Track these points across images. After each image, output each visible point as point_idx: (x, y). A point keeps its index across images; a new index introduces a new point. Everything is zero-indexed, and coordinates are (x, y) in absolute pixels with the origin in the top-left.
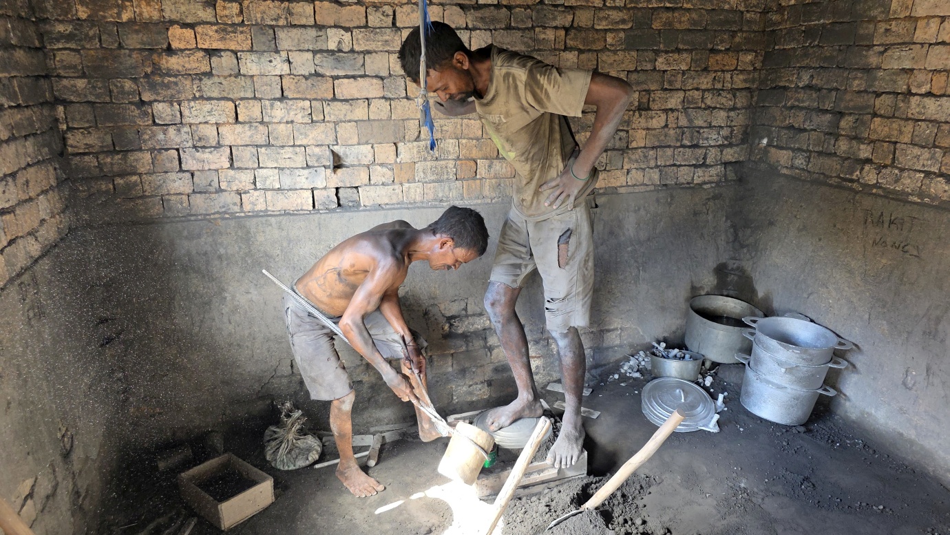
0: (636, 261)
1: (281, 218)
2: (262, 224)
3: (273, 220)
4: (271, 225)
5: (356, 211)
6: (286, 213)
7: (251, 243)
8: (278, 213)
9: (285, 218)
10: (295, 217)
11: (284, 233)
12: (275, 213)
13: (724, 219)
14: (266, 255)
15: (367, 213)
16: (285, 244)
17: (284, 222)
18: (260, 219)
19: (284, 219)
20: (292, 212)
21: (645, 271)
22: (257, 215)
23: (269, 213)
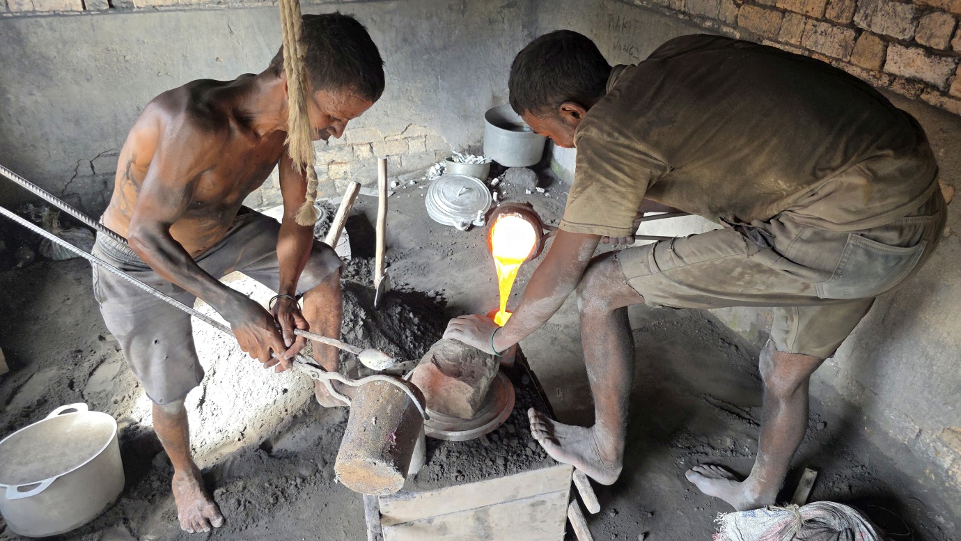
0: (433, 69)
1: (51, 19)
2: (32, 24)
3: (43, 21)
4: (41, 26)
5: (129, 13)
6: (56, 14)
7: (24, 44)
8: (47, 14)
9: (55, 19)
10: (66, 18)
11: (57, 35)
12: (44, 14)
13: (521, 28)
14: (43, 57)
15: (142, 14)
16: (60, 46)
17: (55, 23)
18: (28, 19)
19: (55, 22)
20: (61, 13)
21: (444, 80)
22: (25, 15)
23: (38, 14)
